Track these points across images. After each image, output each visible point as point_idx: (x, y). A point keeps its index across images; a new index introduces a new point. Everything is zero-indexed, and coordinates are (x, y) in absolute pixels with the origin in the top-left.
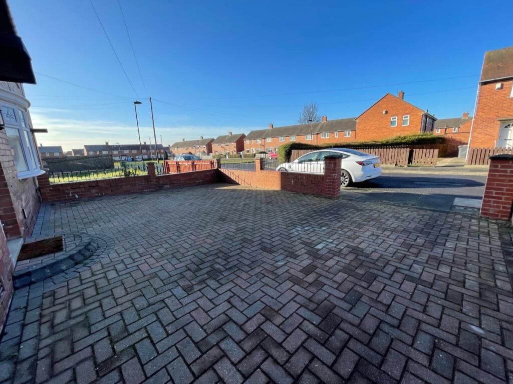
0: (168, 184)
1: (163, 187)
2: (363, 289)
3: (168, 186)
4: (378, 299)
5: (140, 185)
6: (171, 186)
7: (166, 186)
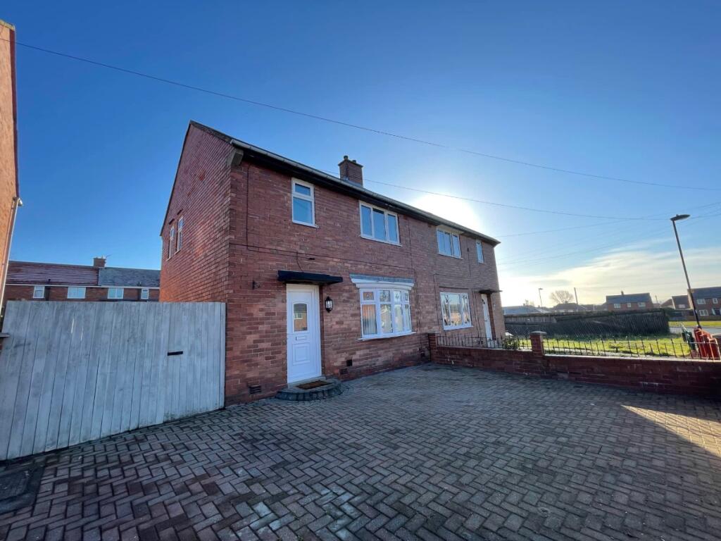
0: (566, 372)
1: (555, 375)
2: (141, 521)
3: (566, 376)
4: (116, 528)
5: (518, 364)
6: (574, 378)
7: (561, 375)
